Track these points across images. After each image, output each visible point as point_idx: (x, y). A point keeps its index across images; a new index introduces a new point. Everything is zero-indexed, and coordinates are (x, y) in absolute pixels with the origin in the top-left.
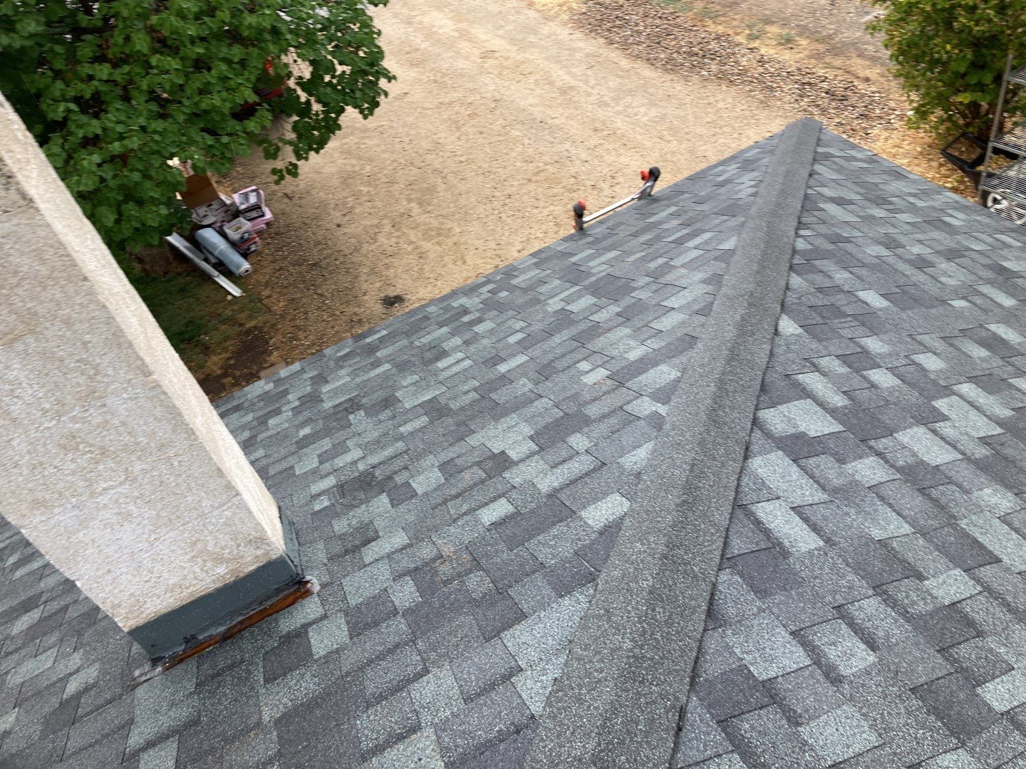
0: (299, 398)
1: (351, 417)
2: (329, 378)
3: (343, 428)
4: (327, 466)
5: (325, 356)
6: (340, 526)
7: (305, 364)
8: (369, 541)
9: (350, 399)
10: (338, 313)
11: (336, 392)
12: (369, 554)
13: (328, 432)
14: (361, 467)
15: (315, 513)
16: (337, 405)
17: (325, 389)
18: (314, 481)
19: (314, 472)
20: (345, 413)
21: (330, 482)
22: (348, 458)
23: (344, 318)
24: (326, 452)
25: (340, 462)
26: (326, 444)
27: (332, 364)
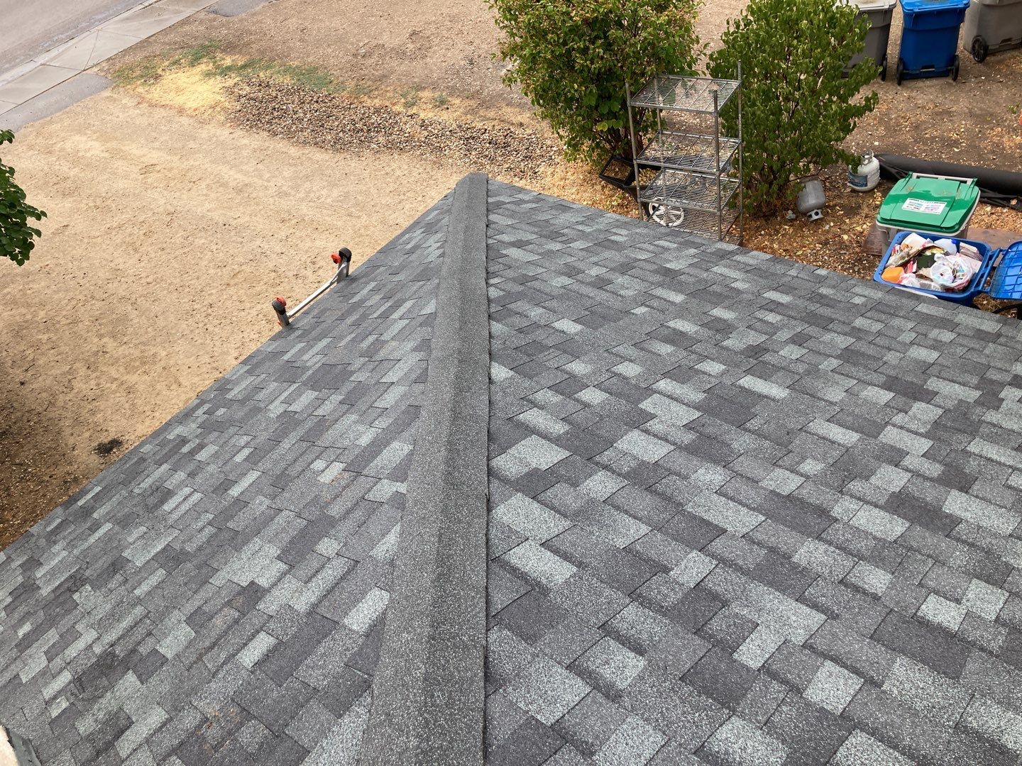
0: (10, 594)
1: (76, 596)
2: (42, 561)
3: (68, 612)
4: (58, 661)
5: (33, 535)
6: (85, 726)
7: (10, 552)
8: (123, 732)
9: (71, 577)
10: (47, 478)
11: (53, 573)
12: (124, 746)
13: (51, 622)
14: (98, 649)
15: (53, 722)
16: (57, 588)
17: (39, 573)
18: (46, 684)
19: (43, 673)
20: (68, 594)
21: (66, 677)
22: (81, 644)
23: (54, 481)
24: (53, 645)
25: (72, 652)
26: (52, 636)
27: (43, 542)
